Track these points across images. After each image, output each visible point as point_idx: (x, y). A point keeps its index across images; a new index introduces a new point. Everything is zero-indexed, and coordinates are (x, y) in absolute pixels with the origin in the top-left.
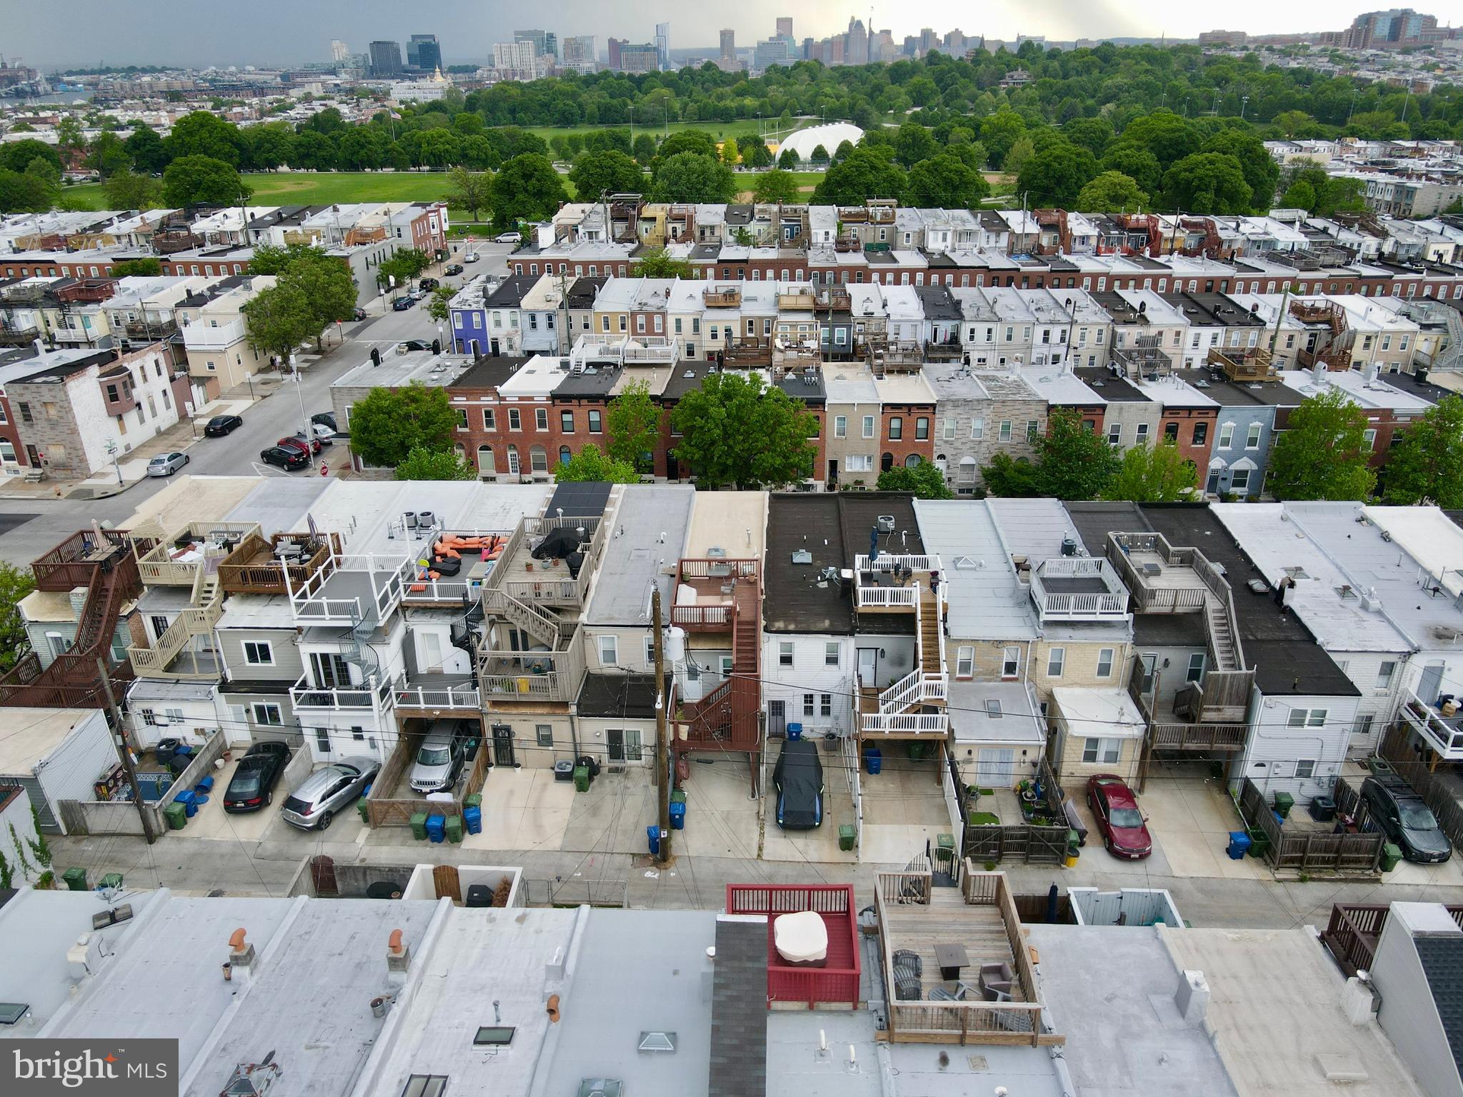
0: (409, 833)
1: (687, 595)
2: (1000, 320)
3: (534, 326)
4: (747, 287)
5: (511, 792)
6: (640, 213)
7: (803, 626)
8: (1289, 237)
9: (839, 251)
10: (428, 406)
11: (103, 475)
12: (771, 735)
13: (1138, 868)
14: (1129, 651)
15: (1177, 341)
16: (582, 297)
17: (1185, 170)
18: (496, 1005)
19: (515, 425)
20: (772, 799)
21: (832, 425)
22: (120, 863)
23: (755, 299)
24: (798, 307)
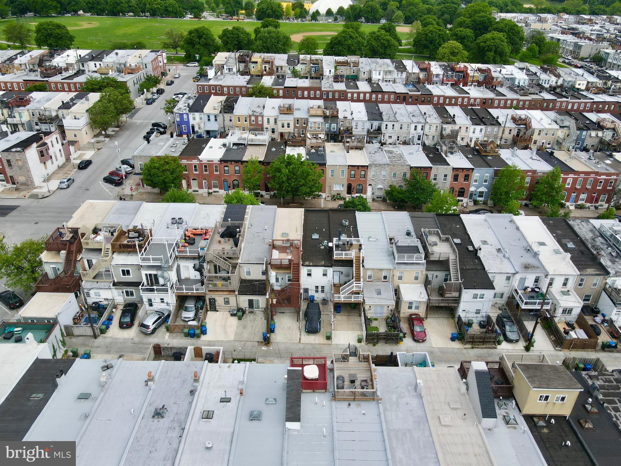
0: (183, 334)
1: (276, 254)
2: (397, 121)
3: (209, 120)
4: (297, 103)
5: (216, 320)
6: (250, 59)
7: (315, 264)
8: (521, 78)
9: (335, 82)
10: (173, 165)
11: (41, 187)
12: (304, 299)
13: (422, 345)
14: (424, 273)
15: (467, 131)
16: (228, 108)
17: (483, 42)
18: (225, 392)
19: (206, 171)
20: (304, 322)
21: (329, 173)
22: (87, 345)
23: (299, 109)
24: (317, 114)
